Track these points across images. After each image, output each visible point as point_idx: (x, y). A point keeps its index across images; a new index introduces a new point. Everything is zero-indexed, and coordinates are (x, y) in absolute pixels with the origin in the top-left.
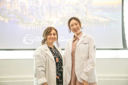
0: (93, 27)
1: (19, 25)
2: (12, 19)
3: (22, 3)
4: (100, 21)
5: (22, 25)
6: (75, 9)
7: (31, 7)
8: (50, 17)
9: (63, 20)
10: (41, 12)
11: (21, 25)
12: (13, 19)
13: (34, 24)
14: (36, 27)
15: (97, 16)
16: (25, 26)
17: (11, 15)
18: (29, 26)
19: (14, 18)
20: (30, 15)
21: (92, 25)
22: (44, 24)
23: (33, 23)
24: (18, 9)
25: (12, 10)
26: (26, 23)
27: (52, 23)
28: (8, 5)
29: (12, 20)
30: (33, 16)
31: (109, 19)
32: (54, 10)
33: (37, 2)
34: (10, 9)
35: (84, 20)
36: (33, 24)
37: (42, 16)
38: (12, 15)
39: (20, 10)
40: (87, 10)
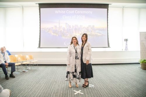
1: (62, 37)
3: (63, 27)
4: (98, 35)
6: (87, 30)
7: (67, 29)
21: (94, 37)
22: (73, 36)
23: (68, 36)
25: (59, 31)
26: (65, 36)
27: (77, 36)
28: (58, 29)
30: (68, 33)
31: (102, 34)
32: (77, 30)
33: (70, 27)
35: (91, 34)
37: (72, 33)
39: (63, 31)
40: (92, 30)
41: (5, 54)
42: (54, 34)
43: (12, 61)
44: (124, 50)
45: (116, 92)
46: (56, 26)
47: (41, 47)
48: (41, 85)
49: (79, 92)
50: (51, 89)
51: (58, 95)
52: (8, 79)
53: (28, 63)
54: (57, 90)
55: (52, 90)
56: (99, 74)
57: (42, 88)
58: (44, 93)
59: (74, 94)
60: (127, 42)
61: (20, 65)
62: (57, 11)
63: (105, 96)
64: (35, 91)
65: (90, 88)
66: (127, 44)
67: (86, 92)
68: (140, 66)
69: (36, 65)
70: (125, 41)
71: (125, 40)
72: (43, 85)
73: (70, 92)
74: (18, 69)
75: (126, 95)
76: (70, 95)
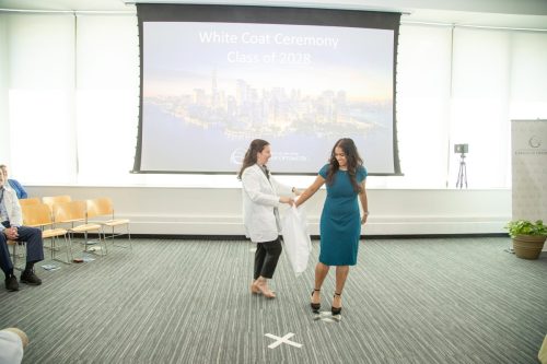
1: (225, 133)
2: (213, 123)
3: (230, 97)
6: (317, 107)
7: (245, 103)
8: (275, 120)
10: (261, 111)
11: (228, 132)
12: (216, 123)
15: (354, 119)
16: (235, 134)
20: (243, 117)
24: (223, 107)
25: (214, 109)
26: (235, 130)
28: (209, 101)
30: (247, 118)
31: (372, 125)
32: (282, 107)
33: (255, 96)
34: (212, 107)
35: (332, 124)
37: (262, 119)
38: (214, 117)
39: (226, 109)
40: (336, 108)
41: (5, 193)
42: (193, 121)
43: (34, 221)
44: (452, 186)
45: (422, 339)
46: (200, 92)
47: (142, 169)
48: (143, 311)
49: (285, 339)
50: (179, 331)
51: (209, 353)
52: (15, 290)
53: (92, 227)
54: (204, 332)
55: (186, 331)
56: (360, 273)
57: (148, 324)
58: (155, 343)
59: (266, 348)
60: (463, 157)
61: (62, 237)
62: (206, 34)
63: (381, 354)
64: (120, 337)
65: (328, 323)
66: (462, 163)
67: (311, 340)
68: (509, 245)
69: (125, 237)
70: (456, 151)
71: (456, 146)
72: (151, 312)
73: (254, 340)
74: (53, 251)
75: (459, 352)
76: (251, 349)
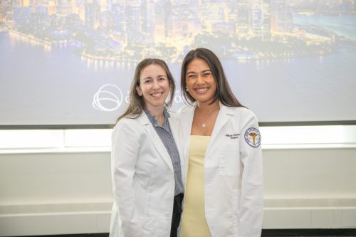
0: (289, 60)
1: (82, 58)
2: (61, 42)
4: (308, 43)
5: (89, 60)
6: (236, 10)
7: (114, 6)
8: (167, 36)
9: (203, 42)
10: (142, 20)
11: (87, 57)
12: (66, 41)
13: (123, 56)
14: (129, 64)
15: (300, 29)
16: (99, 60)
17: (59, 30)
18: (110, 61)
19: (68, 39)
20: (111, 31)
21: (285, 54)
22: (151, 54)
23: (119, 53)
24: (77, 13)
25: (62, 18)
26: (100, 54)
28: (52, 4)
29: (63, 44)
30: (119, 33)
31: (334, 37)
32: (176, 13)
34: (58, 15)
35: (263, 40)
36: (121, 54)
37: (144, 33)
38: (61, 32)
40: (269, 12)
